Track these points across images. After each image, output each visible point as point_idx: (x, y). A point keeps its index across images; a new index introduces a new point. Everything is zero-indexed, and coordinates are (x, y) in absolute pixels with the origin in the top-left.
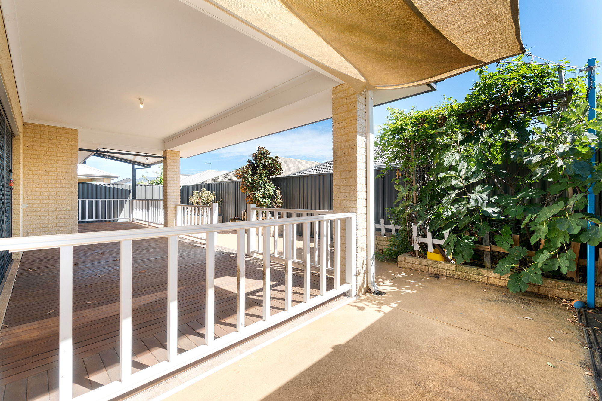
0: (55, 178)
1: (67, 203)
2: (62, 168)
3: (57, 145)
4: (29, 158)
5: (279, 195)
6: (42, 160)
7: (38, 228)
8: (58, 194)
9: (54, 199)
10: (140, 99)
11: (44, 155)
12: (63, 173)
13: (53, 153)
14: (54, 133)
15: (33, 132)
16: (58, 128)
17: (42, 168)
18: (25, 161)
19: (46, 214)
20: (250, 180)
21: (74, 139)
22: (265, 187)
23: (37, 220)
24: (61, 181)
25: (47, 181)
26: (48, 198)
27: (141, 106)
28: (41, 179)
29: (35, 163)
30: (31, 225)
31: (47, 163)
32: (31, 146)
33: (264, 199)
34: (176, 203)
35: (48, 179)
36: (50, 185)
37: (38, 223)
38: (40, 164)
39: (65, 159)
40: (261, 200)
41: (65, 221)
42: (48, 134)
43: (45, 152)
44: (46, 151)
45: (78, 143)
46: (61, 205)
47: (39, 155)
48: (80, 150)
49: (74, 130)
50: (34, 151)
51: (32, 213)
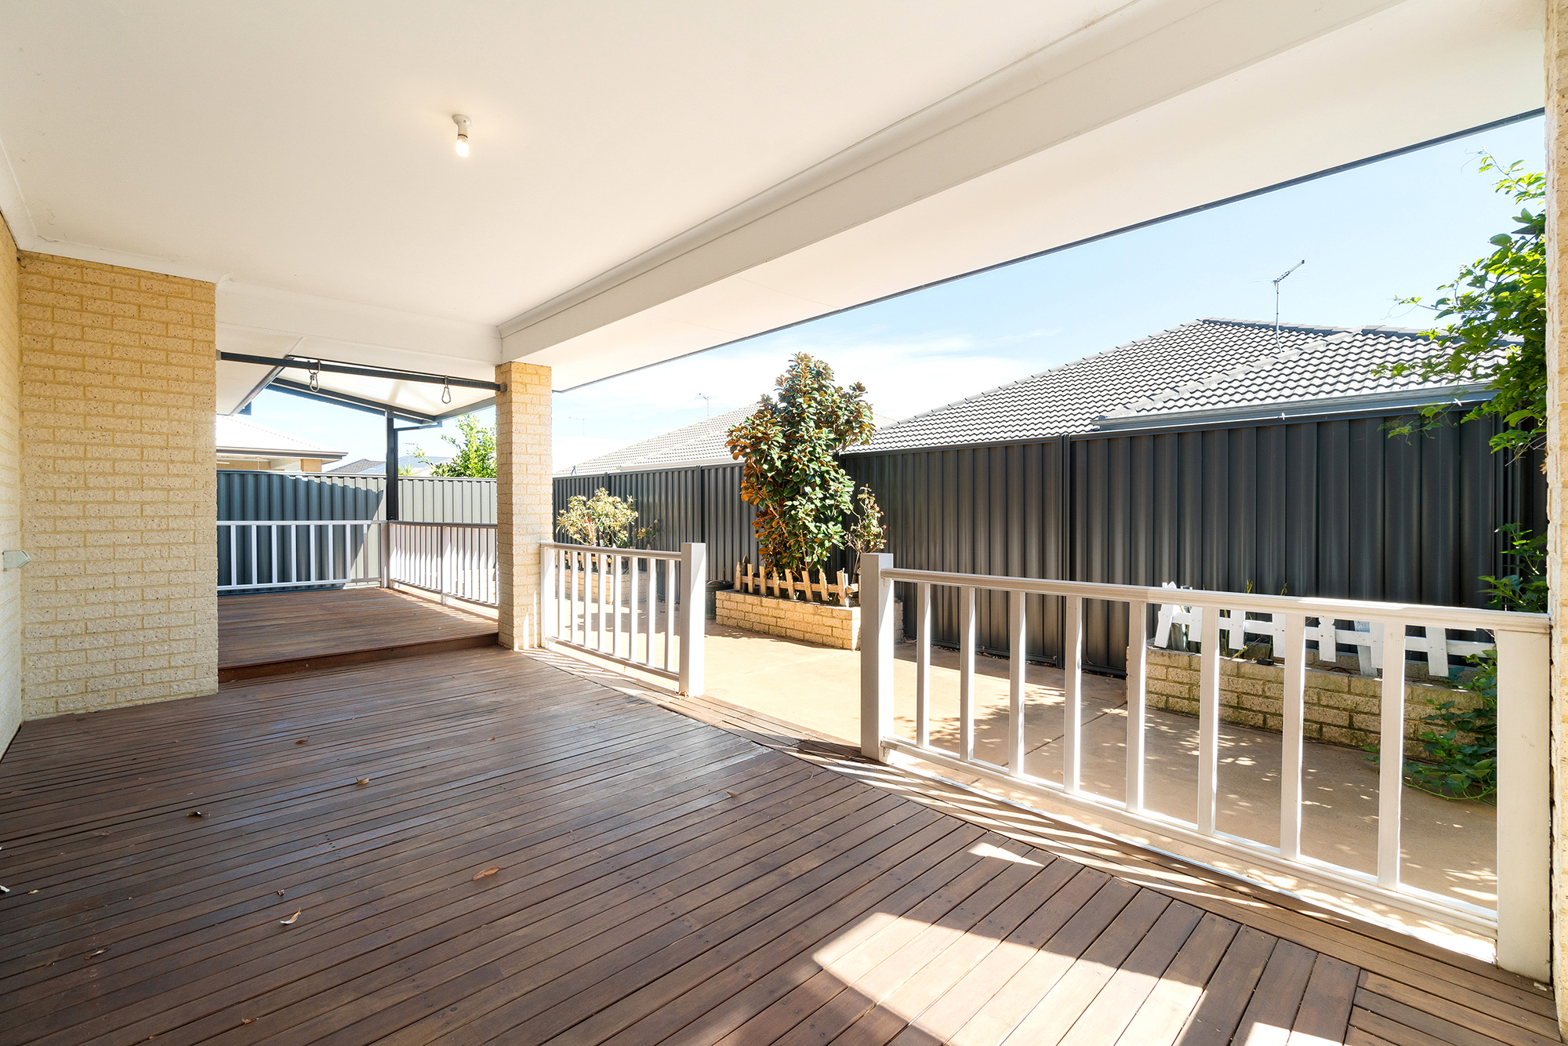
0: (135, 454)
1: (181, 544)
2: (162, 420)
3: (143, 337)
4: (40, 381)
5: (874, 514)
6: (90, 388)
7: (74, 635)
8: (148, 510)
9: (131, 531)
10: (457, 119)
11: (96, 371)
12: (165, 438)
13: (128, 364)
14: (131, 293)
15: (55, 288)
16: (144, 274)
17: (88, 418)
18: (24, 392)
19: (106, 585)
20: (778, 463)
21: (203, 318)
22: (824, 486)
23: (73, 609)
24: (159, 464)
25: (107, 466)
26: (110, 527)
27: (462, 149)
28: (85, 458)
29: (63, 399)
30: (51, 626)
31: (108, 401)
32: (46, 337)
33: (824, 527)
34: (541, 539)
35: (109, 459)
36: (119, 481)
37: (76, 617)
38: (82, 403)
39: (172, 389)
40: (812, 526)
41: (171, 606)
42: (109, 297)
43: (100, 362)
44: (102, 357)
45: (216, 332)
46: (158, 552)
47: (75, 370)
48: (226, 356)
49: (203, 285)
50: (59, 356)
51: (53, 581)
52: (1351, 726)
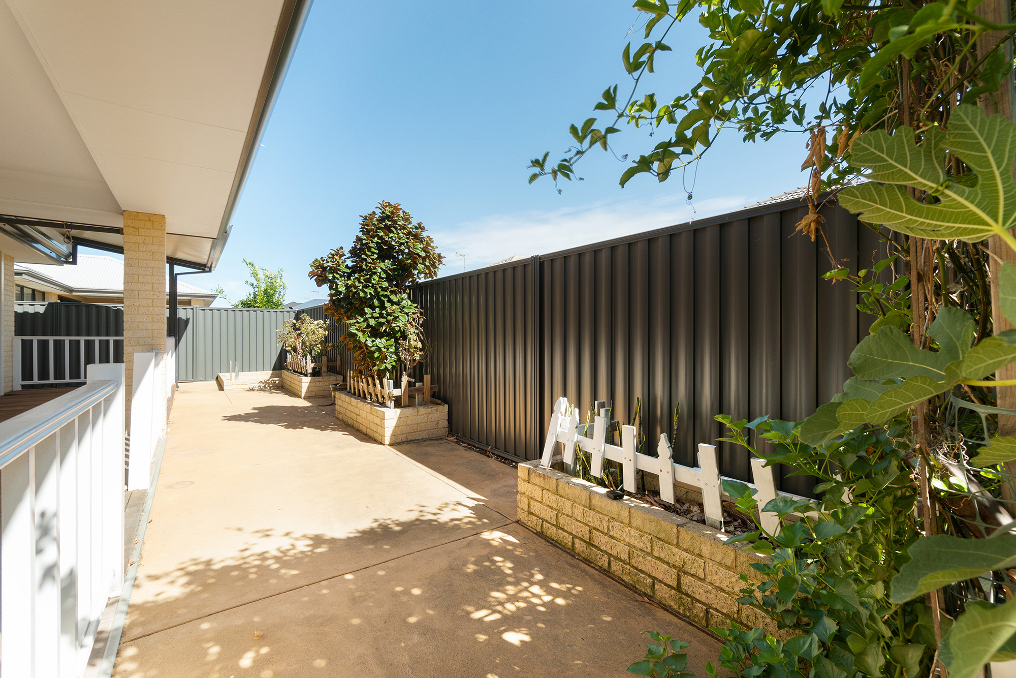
52: (678, 588)
